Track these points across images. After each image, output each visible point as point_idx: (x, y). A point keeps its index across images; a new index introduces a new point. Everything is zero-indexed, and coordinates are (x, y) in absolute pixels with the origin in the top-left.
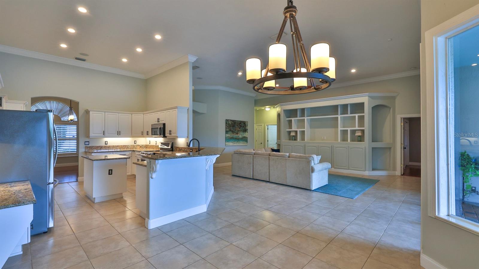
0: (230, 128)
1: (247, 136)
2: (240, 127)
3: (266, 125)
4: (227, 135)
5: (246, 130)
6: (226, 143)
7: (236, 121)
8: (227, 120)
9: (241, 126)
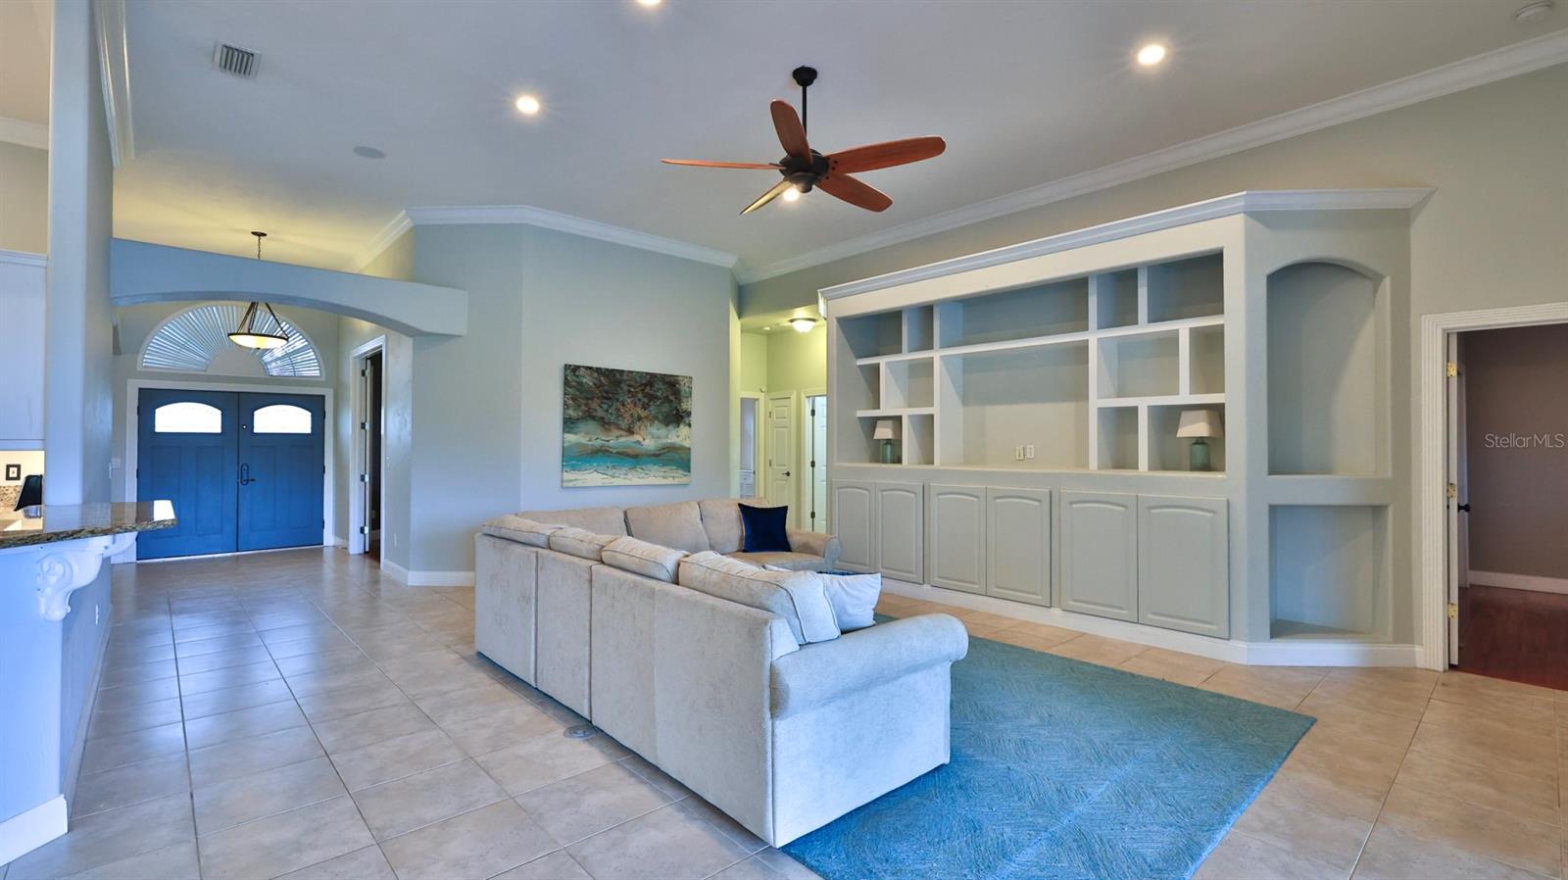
0: (586, 405)
1: (686, 444)
2: (646, 400)
3: (803, 396)
4: (571, 438)
5: (682, 418)
6: (567, 476)
7: (622, 372)
8: (572, 370)
9: (652, 398)
